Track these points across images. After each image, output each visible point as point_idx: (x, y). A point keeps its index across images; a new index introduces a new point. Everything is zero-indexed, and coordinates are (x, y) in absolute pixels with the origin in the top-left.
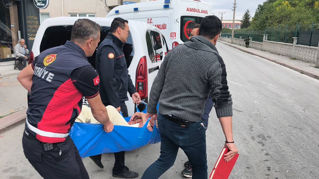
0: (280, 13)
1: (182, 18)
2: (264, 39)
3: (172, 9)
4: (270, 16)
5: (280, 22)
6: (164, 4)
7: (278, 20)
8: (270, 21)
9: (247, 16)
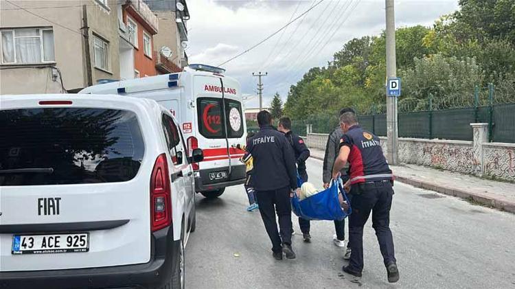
0: (324, 94)
1: (199, 100)
2: (308, 131)
3: (182, 89)
4: (311, 100)
5: (325, 107)
6: (169, 81)
7: (322, 104)
8: (311, 106)
9: (276, 102)
